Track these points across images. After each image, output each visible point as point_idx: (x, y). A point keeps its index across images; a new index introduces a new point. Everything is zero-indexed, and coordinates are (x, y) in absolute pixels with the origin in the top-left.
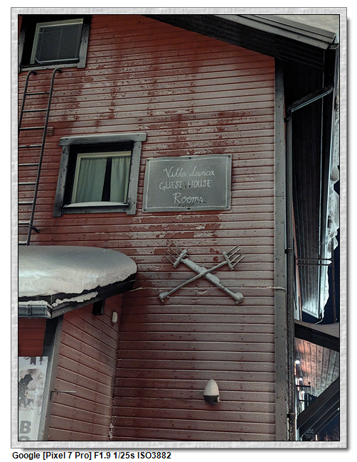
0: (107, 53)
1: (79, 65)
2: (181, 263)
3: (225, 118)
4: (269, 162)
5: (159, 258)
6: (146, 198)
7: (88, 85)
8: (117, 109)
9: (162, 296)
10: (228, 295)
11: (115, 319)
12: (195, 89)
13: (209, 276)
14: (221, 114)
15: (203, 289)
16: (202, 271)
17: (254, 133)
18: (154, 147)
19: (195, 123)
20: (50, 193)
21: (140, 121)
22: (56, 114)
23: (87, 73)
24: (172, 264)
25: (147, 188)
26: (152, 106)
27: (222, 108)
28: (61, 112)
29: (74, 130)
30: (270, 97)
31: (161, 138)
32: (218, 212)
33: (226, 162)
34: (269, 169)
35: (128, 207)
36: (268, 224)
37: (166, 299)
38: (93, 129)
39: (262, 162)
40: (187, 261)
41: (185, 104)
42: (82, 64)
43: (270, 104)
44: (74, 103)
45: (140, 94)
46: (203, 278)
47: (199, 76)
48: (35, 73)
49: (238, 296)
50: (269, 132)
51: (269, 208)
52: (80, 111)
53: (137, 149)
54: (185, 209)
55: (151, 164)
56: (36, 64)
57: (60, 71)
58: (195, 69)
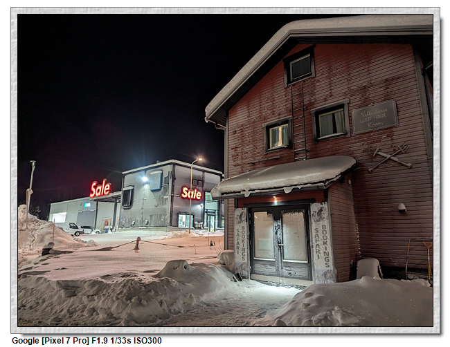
0: (324, 67)
1: (312, 76)
2: (377, 155)
3: (388, 82)
4: (417, 98)
5: (365, 153)
6: (354, 128)
7: (318, 84)
8: (333, 91)
9: (370, 170)
10: (403, 165)
11: (350, 183)
12: (371, 72)
13: (392, 158)
14: (386, 80)
15: (390, 164)
16: (388, 156)
17: (406, 85)
18: (354, 104)
19: (373, 88)
20: (310, 135)
21: (345, 94)
22: (306, 101)
23: (316, 79)
24: (372, 156)
25: (354, 124)
26: (350, 86)
27: (386, 77)
28: (309, 99)
29: (315, 106)
30: (412, 65)
31: (357, 99)
32: (392, 128)
33: (393, 103)
34: (417, 101)
35: (346, 134)
36: (421, 128)
37: (372, 171)
38: (324, 103)
39: (413, 99)
40: (379, 153)
41: (367, 80)
42: (313, 75)
43: (412, 69)
44: (313, 94)
45: (342, 81)
46: (389, 159)
47: (371, 65)
48: (294, 85)
49: (409, 165)
50: (414, 83)
51: (420, 120)
52: (316, 96)
53: (346, 107)
54: (375, 129)
55: (354, 112)
56: (294, 81)
57: (304, 81)
58: (368, 62)
